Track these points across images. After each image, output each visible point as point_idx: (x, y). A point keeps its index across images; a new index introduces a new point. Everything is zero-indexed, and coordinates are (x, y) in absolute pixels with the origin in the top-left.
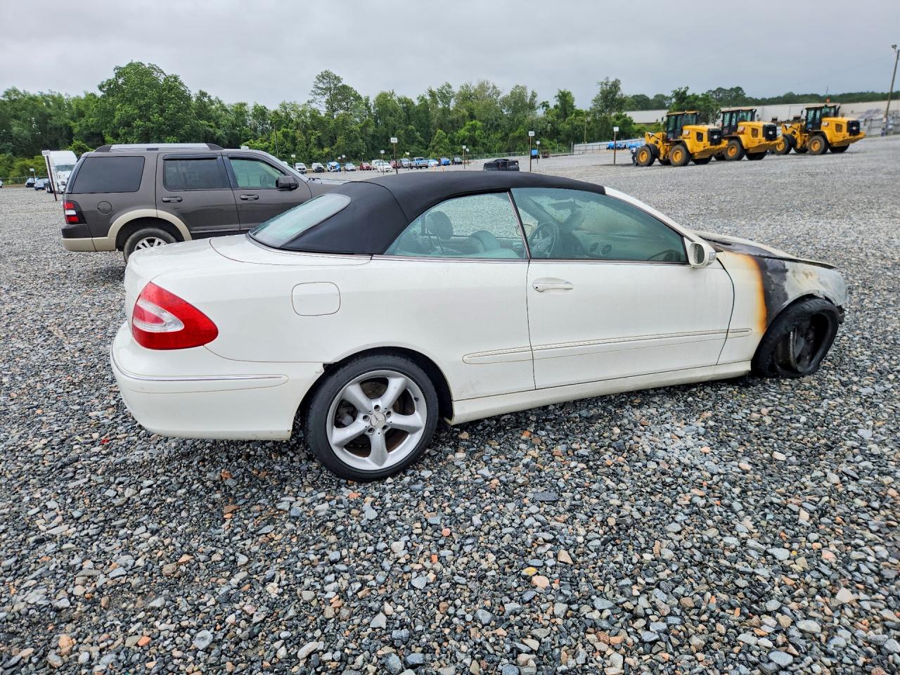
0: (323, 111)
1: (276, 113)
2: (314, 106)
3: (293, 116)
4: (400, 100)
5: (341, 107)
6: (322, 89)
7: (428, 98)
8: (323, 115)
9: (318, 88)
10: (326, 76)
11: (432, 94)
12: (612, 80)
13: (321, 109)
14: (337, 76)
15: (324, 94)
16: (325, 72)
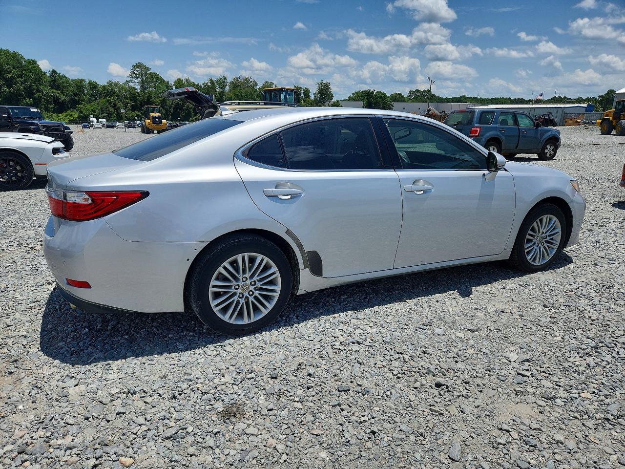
0: (138, 88)
1: (104, 87)
2: (131, 84)
3: (116, 90)
5: (151, 86)
6: (136, 74)
7: (210, 84)
8: (138, 91)
9: (134, 73)
10: (139, 65)
11: (212, 82)
12: (325, 82)
13: (136, 87)
14: (147, 66)
15: (137, 78)
16: (139, 63)
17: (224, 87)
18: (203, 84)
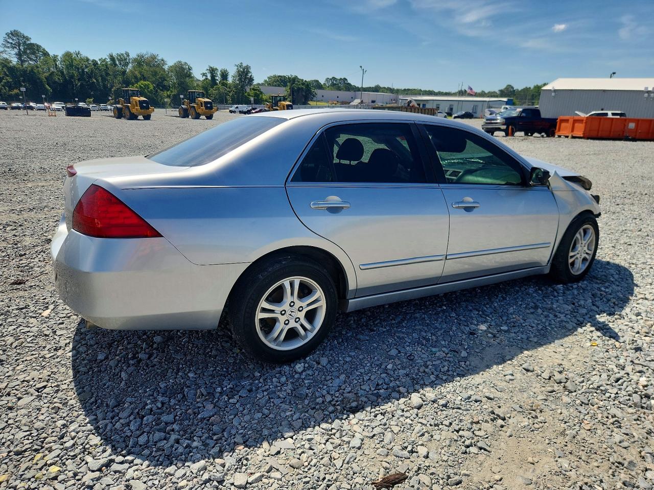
0: (14, 61)
2: (5, 56)
4: (82, 59)
5: (31, 59)
6: (11, 43)
7: (108, 60)
8: (15, 63)
9: (8, 42)
10: (14, 34)
11: (112, 58)
13: (12, 59)
14: (25, 35)
15: (13, 48)
16: (14, 31)
17: (127, 64)
18: (100, 60)
